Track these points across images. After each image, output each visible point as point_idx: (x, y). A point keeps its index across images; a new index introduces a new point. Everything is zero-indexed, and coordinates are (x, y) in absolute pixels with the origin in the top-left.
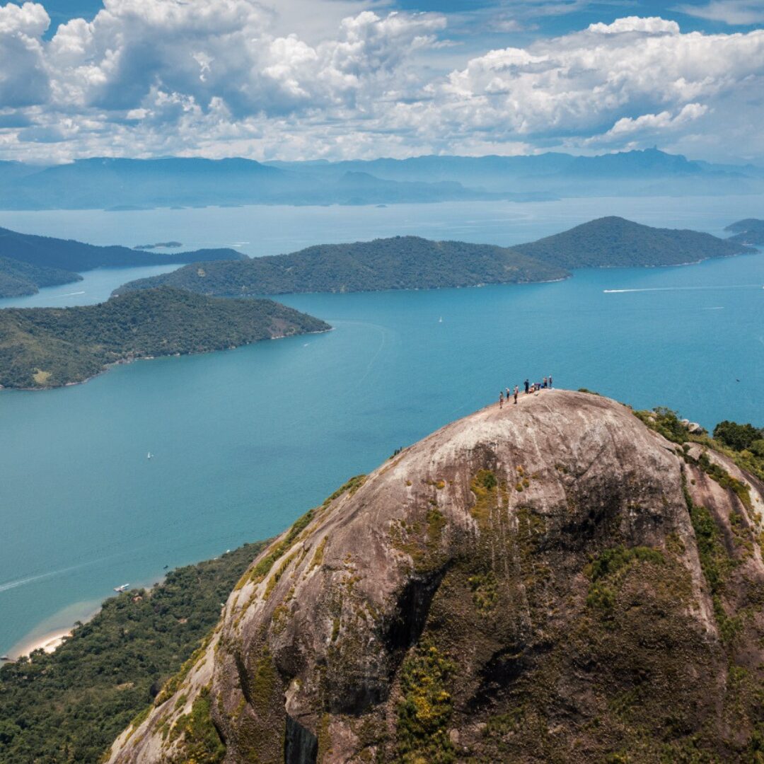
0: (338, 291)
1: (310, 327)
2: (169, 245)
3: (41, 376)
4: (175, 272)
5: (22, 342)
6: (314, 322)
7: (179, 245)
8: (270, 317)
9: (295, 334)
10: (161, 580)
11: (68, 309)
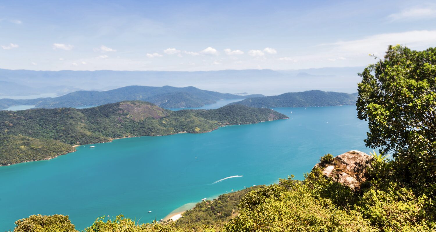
0: (293, 106)
1: (281, 117)
2: (244, 93)
3: (197, 129)
4: (243, 101)
5: (193, 119)
6: (283, 116)
7: (247, 93)
8: (269, 114)
9: (277, 119)
10: (217, 198)
11: (208, 110)
